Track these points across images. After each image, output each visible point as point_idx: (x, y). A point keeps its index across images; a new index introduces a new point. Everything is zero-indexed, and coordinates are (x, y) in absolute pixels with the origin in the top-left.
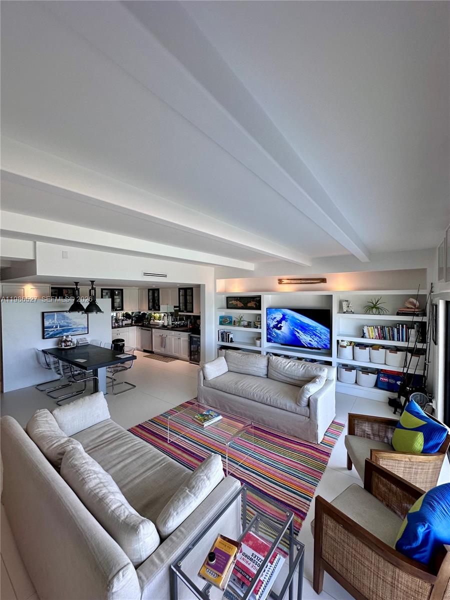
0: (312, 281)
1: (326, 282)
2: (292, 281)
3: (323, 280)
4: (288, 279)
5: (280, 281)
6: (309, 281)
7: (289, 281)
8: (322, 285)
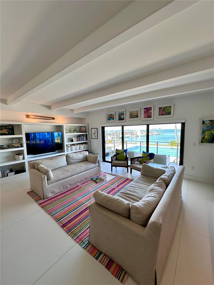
0: (48, 118)
1: (54, 120)
2: (37, 117)
3: (53, 119)
4: (34, 116)
5: (28, 116)
6: (47, 118)
7: (34, 117)
8: (53, 121)
